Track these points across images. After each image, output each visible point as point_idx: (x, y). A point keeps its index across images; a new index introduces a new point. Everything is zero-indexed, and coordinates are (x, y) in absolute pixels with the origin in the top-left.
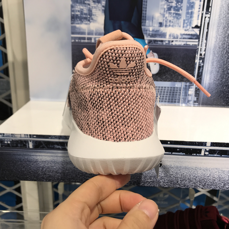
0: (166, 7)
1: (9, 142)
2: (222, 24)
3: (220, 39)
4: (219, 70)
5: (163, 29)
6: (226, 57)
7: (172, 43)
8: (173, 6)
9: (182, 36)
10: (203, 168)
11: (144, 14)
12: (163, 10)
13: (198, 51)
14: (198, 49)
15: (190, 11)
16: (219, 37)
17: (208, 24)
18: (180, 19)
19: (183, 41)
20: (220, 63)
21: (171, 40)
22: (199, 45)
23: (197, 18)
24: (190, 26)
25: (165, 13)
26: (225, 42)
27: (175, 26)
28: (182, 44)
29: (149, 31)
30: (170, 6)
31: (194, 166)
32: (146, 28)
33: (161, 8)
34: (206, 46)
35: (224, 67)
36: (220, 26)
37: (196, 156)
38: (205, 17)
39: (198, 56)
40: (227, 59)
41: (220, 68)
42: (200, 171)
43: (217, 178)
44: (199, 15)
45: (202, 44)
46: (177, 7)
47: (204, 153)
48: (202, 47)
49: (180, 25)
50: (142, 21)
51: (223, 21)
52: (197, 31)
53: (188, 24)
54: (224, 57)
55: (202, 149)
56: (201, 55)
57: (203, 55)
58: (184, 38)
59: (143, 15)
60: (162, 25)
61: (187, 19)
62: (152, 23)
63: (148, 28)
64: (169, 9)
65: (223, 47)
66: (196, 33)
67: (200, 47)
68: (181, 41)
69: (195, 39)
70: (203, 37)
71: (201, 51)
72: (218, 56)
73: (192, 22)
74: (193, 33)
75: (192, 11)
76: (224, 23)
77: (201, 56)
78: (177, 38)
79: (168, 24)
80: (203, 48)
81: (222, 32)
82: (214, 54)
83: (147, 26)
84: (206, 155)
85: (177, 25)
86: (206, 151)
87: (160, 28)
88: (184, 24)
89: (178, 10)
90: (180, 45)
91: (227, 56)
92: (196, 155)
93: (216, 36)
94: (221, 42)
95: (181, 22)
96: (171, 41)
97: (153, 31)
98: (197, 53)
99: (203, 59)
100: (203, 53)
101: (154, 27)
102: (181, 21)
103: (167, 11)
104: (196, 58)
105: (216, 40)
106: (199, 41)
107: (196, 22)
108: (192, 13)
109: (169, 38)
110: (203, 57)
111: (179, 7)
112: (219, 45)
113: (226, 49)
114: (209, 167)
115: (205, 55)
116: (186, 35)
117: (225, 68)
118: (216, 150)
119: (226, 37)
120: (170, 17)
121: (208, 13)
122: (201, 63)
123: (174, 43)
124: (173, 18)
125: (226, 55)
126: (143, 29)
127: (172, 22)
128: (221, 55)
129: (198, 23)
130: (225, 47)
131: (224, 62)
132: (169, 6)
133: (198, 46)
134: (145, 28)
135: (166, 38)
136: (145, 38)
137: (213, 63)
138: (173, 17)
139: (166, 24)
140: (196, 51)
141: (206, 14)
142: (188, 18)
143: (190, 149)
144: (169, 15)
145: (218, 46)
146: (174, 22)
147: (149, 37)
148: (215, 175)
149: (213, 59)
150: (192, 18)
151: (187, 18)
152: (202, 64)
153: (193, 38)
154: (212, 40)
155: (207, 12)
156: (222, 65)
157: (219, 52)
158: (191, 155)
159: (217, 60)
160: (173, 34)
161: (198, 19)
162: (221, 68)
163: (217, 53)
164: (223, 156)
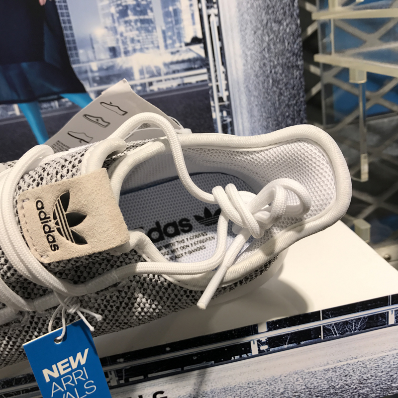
0: (113, 10)
2: (249, 24)
3: (254, 56)
4: (269, 123)
5: (122, 62)
6: (275, 92)
7: (152, 88)
8: (130, 5)
9: (169, 68)
10: (266, 381)
11: (68, 37)
12: (111, 18)
13: (212, 92)
14: (212, 88)
15: (171, 9)
16: (249, 53)
17: (219, 29)
18: (154, 31)
19: (173, 79)
20: (266, 109)
21: (147, 81)
22: (210, 79)
23: (191, 21)
24: (180, 41)
25: (116, 24)
26: (265, 61)
27: (147, 48)
28: (174, 84)
29: (92, 71)
30: (123, 6)
31: (243, 382)
32: (84, 66)
33: (105, 15)
34: (227, 79)
35: (278, 114)
36: (246, 29)
37: (241, 359)
38: (209, 16)
39: (215, 104)
40: (279, 96)
41: (268, 118)
42: (260, 386)
43: (303, 390)
44: (193, 15)
45: (216, 76)
46: (138, 5)
47: (257, 349)
48: (219, 83)
49: (158, 43)
50: (69, 53)
51: (249, 18)
52: (198, 50)
53: (175, 38)
54: (271, 94)
55: (252, 343)
56: (221, 99)
57: (225, 99)
58: (174, 72)
59: (66, 39)
60: (117, 54)
61: (169, 29)
62: (94, 52)
63: (87, 65)
64: (123, 13)
65: (264, 72)
66: (197, 54)
67: (214, 84)
68: (169, 79)
69: (198, 68)
70: (214, 60)
71: (218, 91)
72: (259, 94)
73: (182, 32)
74: (191, 55)
75: (175, 7)
76: (253, 22)
77: (222, 104)
78: (159, 74)
79: (130, 48)
80: (223, 84)
81: (254, 41)
82: (249, 91)
83: (83, 63)
84: (263, 351)
85: (151, 46)
86: (260, 343)
87: (114, 60)
88: (165, 41)
89: (144, 12)
90: (170, 88)
91: (278, 91)
92: (241, 357)
93: (244, 52)
94: (258, 63)
95: (157, 37)
96: (147, 85)
97: (100, 69)
98: (211, 99)
99: (227, 108)
100: (224, 94)
101: (100, 60)
102: (158, 34)
103: (118, 18)
104: (213, 109)
105: (245, 62)
106: (209, 70)
107: (191, 30)
108: (176, 12)
109: (141, 79)
110: (226, 103)
111: (144, 5)
112: (255, 71)
113: (272, 76)
114: (279, 374)
115: (229, 98)
116: (178, 62)
117: (280, 117)
118: (284, 335)
119: (264, 50)
120: (131, 30)
121: (212, 7)
122: (226, 117)
123: (155, 88)
124: (137, 32)
125: (275, 89)
126: (76, 71)
127: (139, 41)
128: (264, 90)
129: (195, 32)
130: (269, 72)
131: (274, 104)
132: (121, 8)
133: (208, 81)
134: (80, 68)
135: (133, 79)
136: (88, 88)
137: (250, 112)
138: (138, 29)
139: (125, 48)
140: (208, 93)
141: (208, 7)
142: (171, 25)
143: (222, 349)
144: (126, 27)
145: (253, 74)
146: (143, 39)
147: (95, 85)
148: (298, 386)
149: (249, 104)
150: (181, 23)
151: (168, 26)
152: (229, 120)
153: (193, 66)
154: (235, 61)
155: (210, 5)
156: (273, 111)
157: (257, 85)
158: (230, 361)
159: (258, 102)
160: (148, 68)
161: (194, 23)
162: (270, 117)
163: (255, 88)
164: (303, 343)
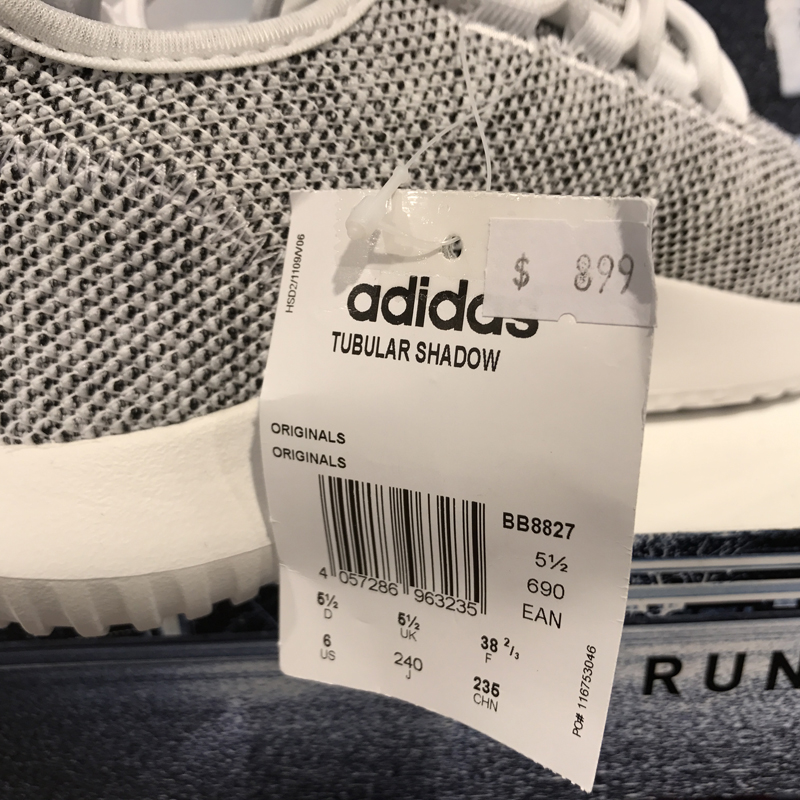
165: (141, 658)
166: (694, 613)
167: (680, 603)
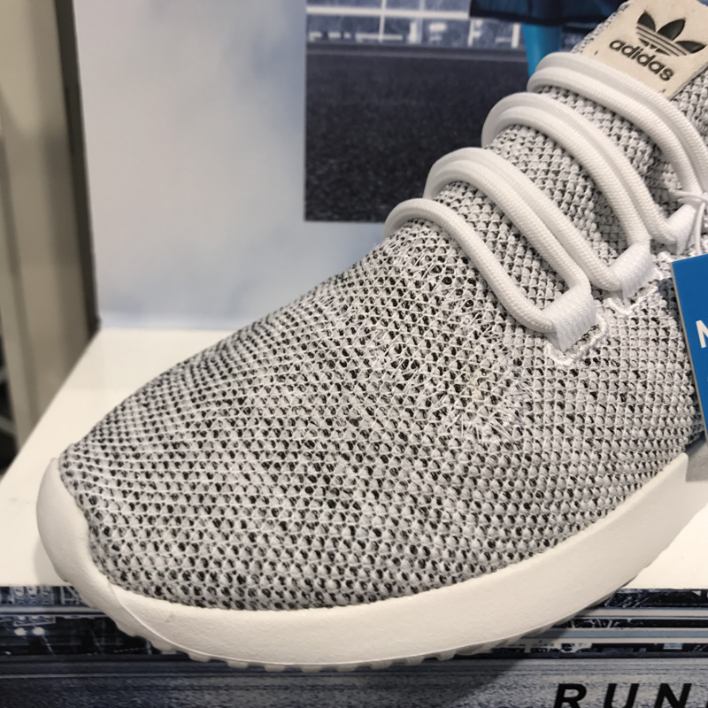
1: (39, 631)
165: (140, 672)
166: (599, 651)
167: (588, 644)
